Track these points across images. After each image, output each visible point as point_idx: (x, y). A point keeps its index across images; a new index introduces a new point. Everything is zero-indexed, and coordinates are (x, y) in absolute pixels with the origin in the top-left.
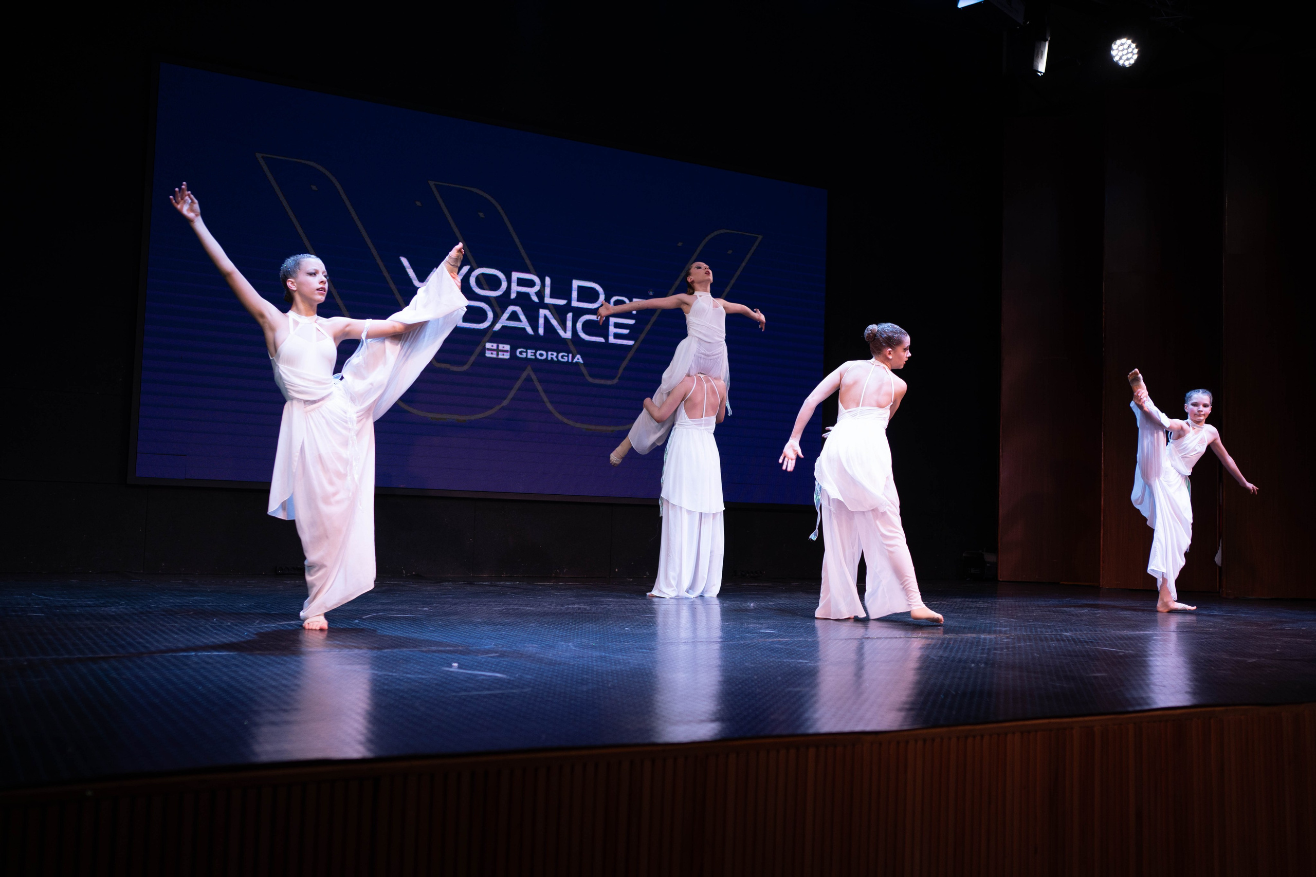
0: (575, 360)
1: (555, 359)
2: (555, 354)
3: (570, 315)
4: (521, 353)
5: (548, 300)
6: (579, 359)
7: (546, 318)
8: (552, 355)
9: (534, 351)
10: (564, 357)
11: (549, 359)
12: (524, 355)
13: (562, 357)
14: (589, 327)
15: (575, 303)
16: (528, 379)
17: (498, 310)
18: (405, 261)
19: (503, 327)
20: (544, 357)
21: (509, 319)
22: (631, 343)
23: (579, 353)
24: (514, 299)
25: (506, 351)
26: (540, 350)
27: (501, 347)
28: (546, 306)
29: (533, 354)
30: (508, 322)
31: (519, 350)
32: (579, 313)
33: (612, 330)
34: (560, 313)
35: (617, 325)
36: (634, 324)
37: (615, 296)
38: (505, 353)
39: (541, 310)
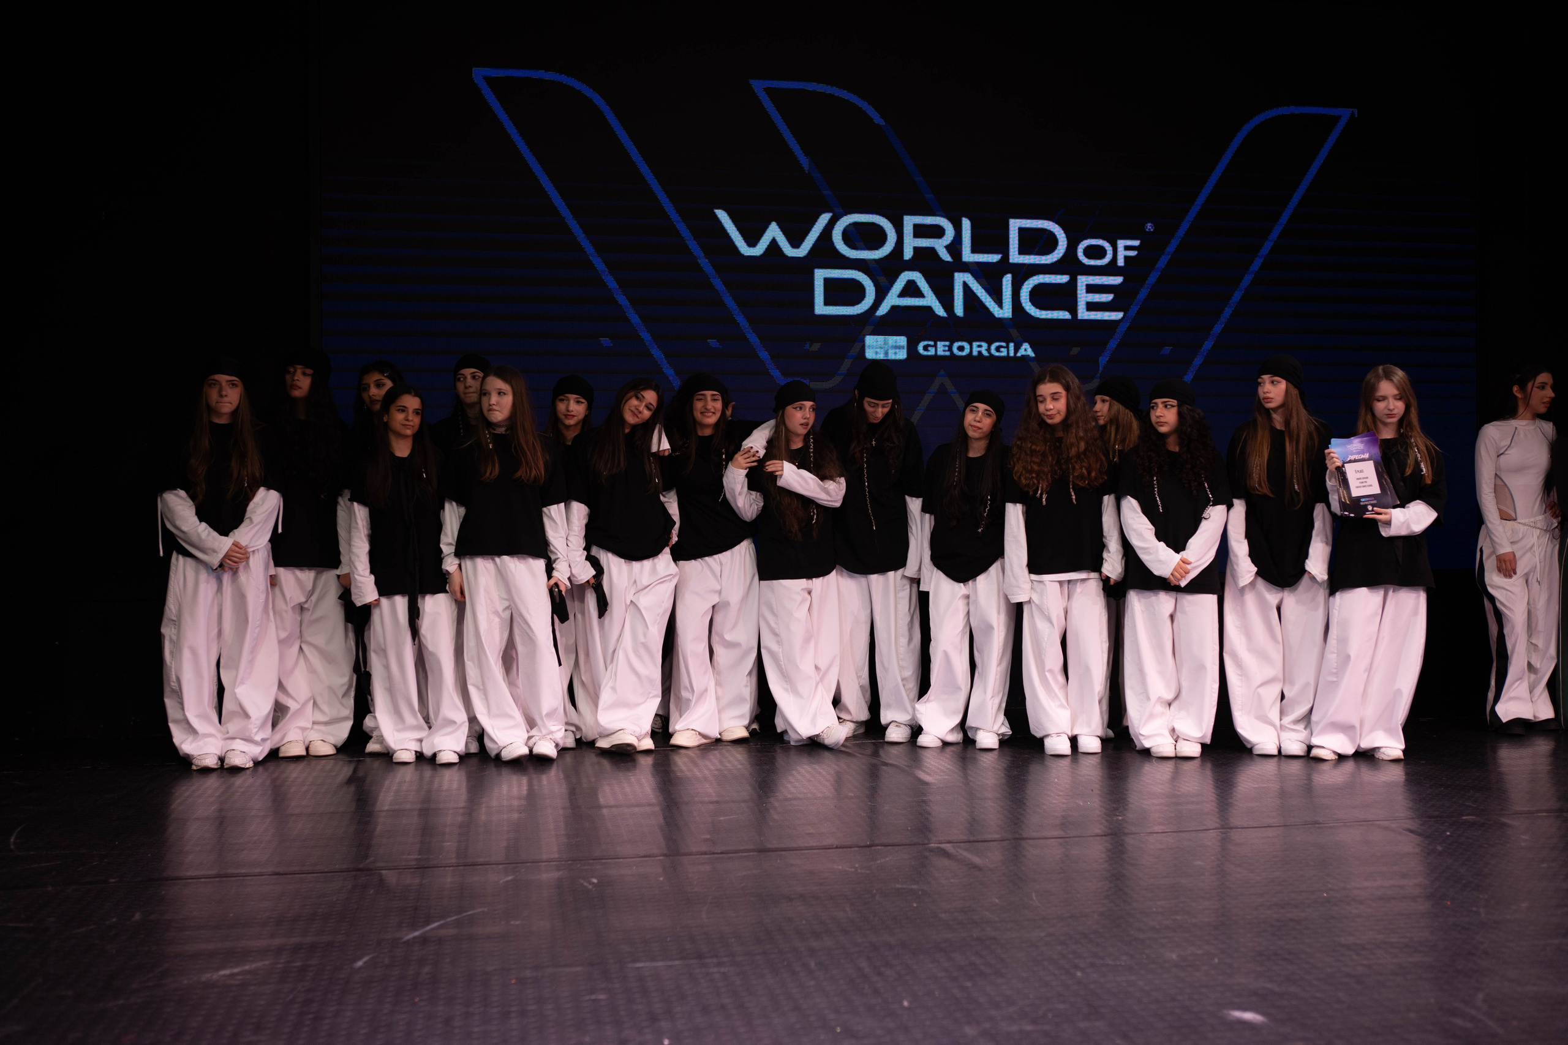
0: (1019, 355)
1: (985, 353)
2: (985, 345)
3: (1007, 281)
4: (926, 348)
5: (968, 256)
6: (1026, 350)
7: (966, 287)
8: (980, 346)
9: (947, 343)
10: (1002, 349)
11: (975, 353)
12: (931, 352)
13: (998, 349)
14: (1040, 296)
15: (1015, 257)
16: (942, 390)
17: (882, 280)
18: (722, 215)
19: (894, 309)
20: (967, 351)
21: (903, 294)
22: (1117, 316)
23: (1026, 342)
24: (910, 260)
25: (903, 348)
26: (958, 341)
27: (892, 340)
28: (966, 267)
29: (947, 349)
30: (901, 299)
31: (922, 344)
32: (1022, 273)
33: (1083, 298)
34: (990, 276)
35: (1091, 289)
36: (1122, 283)
37: (1086, 238)
38: (897, 351)
39: (957, 275)
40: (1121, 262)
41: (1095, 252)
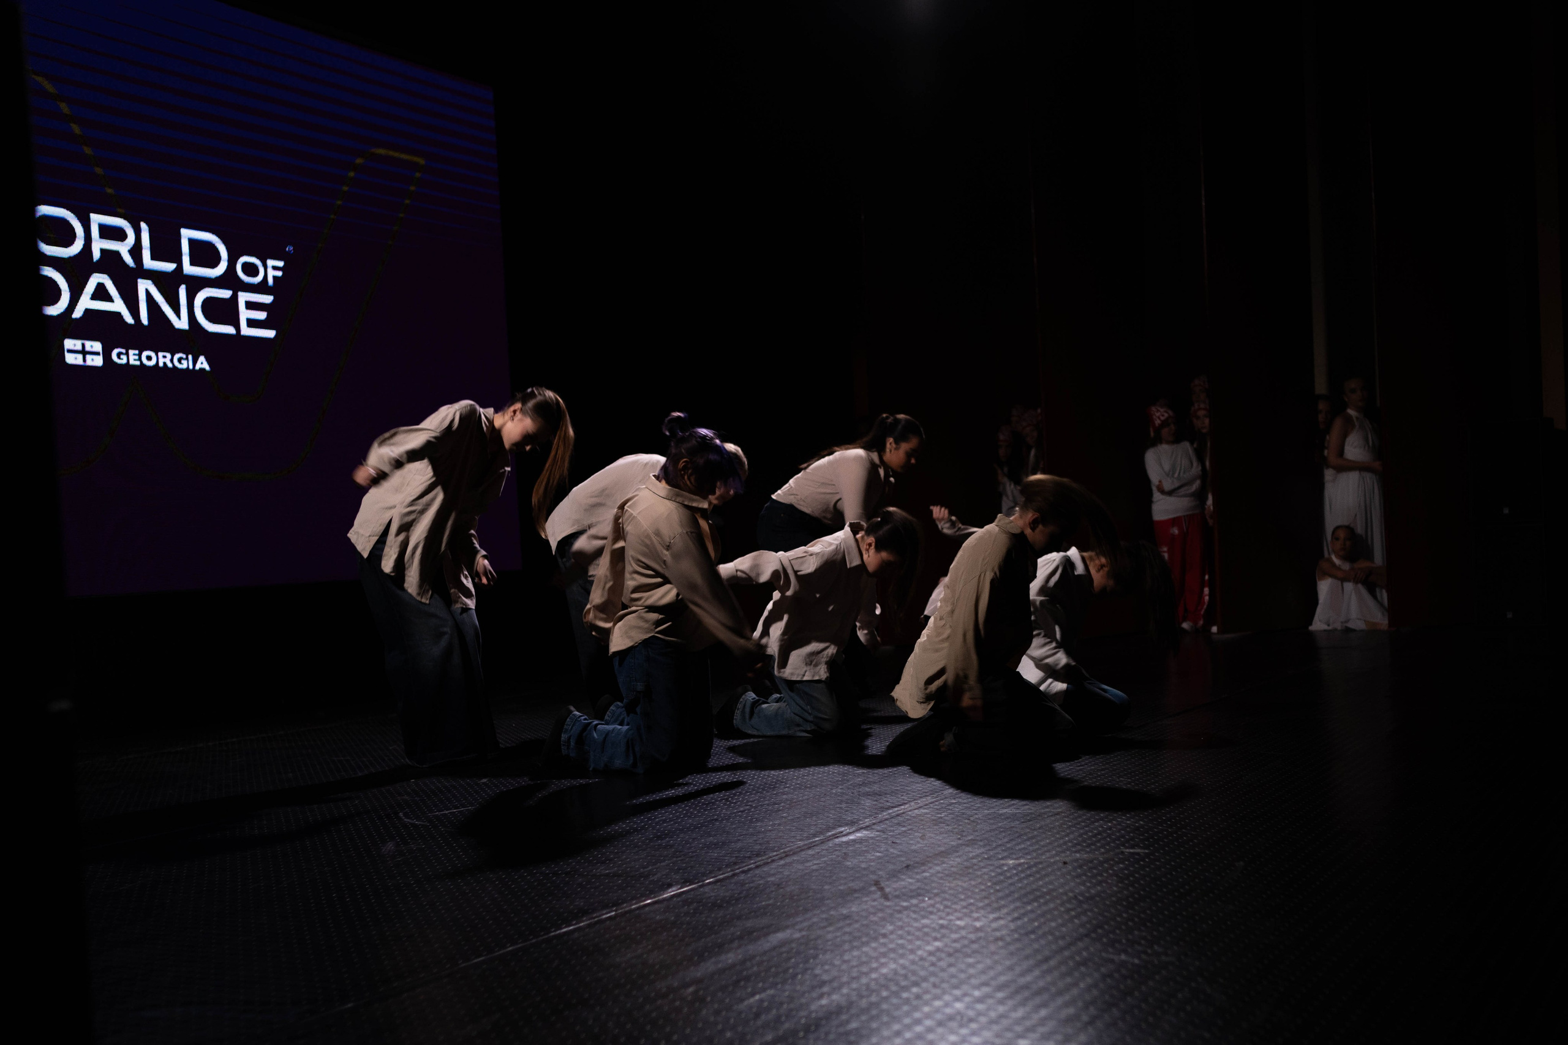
0: (198, 367)
1: (170, 365)
2: (169, 356)
4: (119, 355)
6: (202, 363)
7: (149, 295)
8: (164, 357)
9: (137, 352)
10: (183, 361)
11: (161, 364)
12: (124, 360)
13: (180, 360)
14: (213, 309)
15: (188, 269)
16: (136, 400)
17: (75, 280)
19: (88, 312)
20: (152, 363)
21: (95, 297)
22: (270, 334)
23: (201, 354)
24: (98, 261)
25: (97, 354)
26: (145, 349)
27: (88, 345)
28: (147, 275)
29: (137, 357)
30: (93, 302)
31: (115, 352)
32: (196, 284)
33: (244, 314)
35: (250, 305)
36: (272, 302)
37: (244, 255)
38: (94, 356)
39: (140, 281)
40: (270, 281)
41: (250, 270)
